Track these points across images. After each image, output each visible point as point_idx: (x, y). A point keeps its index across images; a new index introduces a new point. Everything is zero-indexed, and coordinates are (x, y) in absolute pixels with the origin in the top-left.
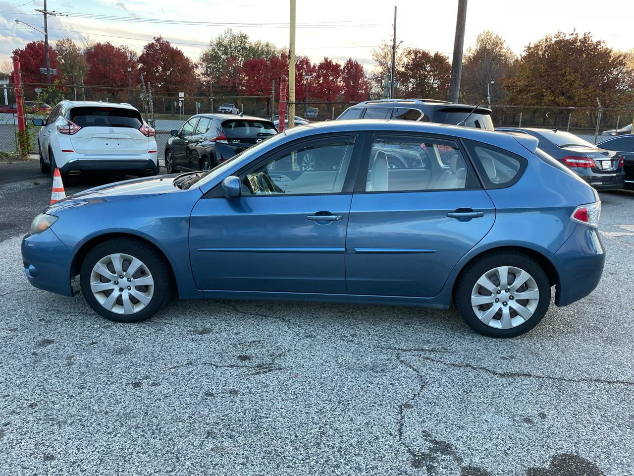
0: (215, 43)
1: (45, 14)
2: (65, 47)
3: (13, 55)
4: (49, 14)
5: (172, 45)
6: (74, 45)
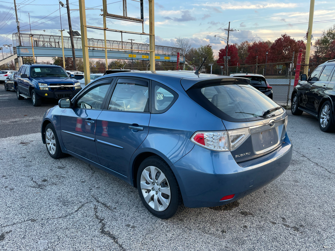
0: (326, 33)
1: (229, 31)
2: (244, 45)
3: (219, 52)
4: (230, 31)
5: (291, 38)
6: (249, 44)
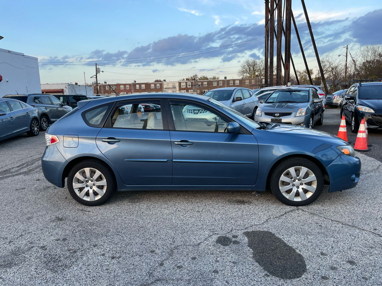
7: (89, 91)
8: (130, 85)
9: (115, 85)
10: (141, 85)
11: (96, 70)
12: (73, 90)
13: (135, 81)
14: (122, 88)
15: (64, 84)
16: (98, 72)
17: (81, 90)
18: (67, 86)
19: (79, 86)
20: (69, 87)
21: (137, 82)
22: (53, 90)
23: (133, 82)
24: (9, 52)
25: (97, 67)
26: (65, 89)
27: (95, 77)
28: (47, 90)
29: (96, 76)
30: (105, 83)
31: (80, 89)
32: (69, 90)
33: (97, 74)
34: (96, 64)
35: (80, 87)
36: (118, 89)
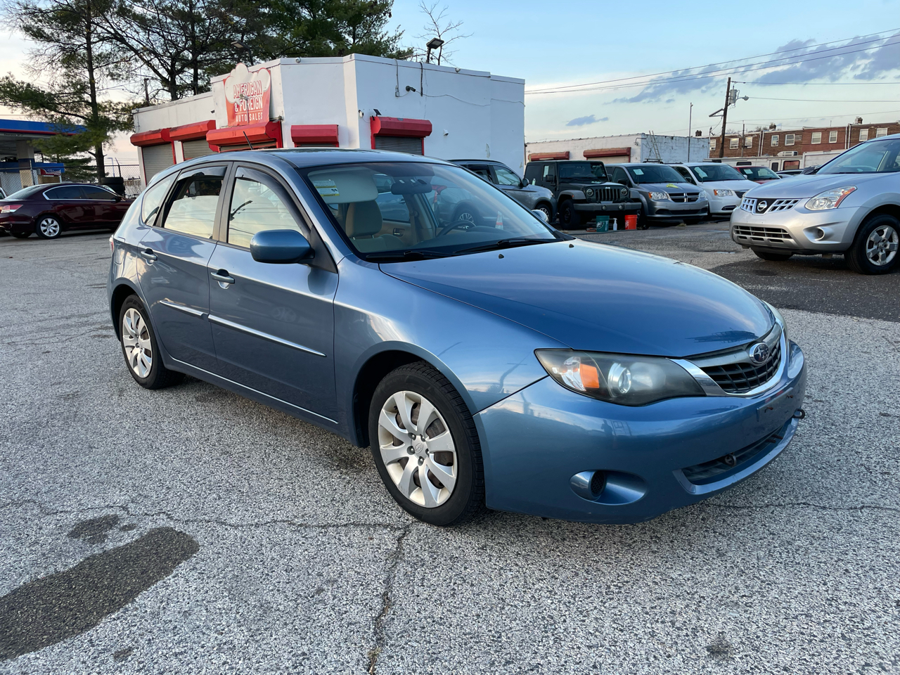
7: (696, 149)
8: (841, 130)
9: (796, 132)
10: (876, 130)
11: (727, 96)
12: (653, 150)
13: (860, 120)
14: (816, 140)
15: (633, 135)
16: (732, 101)
17: (675, 148)
18: (639, 141)
19: (670, 140)
20: (645, 142)
21: (864, 123)
22: (609, 150)
23: (853, 122)
24: (457, 71)
25: (731, 88)
26: (634, 147)
27: (722, 113)
28: (598, 152)
29: (725, 110)
30: (773, 127)
31: (674, 146)
32: (642, 150)
33: (727, 105)
34: (730, 79)
35: (674, 140)
36: (804, 142)
